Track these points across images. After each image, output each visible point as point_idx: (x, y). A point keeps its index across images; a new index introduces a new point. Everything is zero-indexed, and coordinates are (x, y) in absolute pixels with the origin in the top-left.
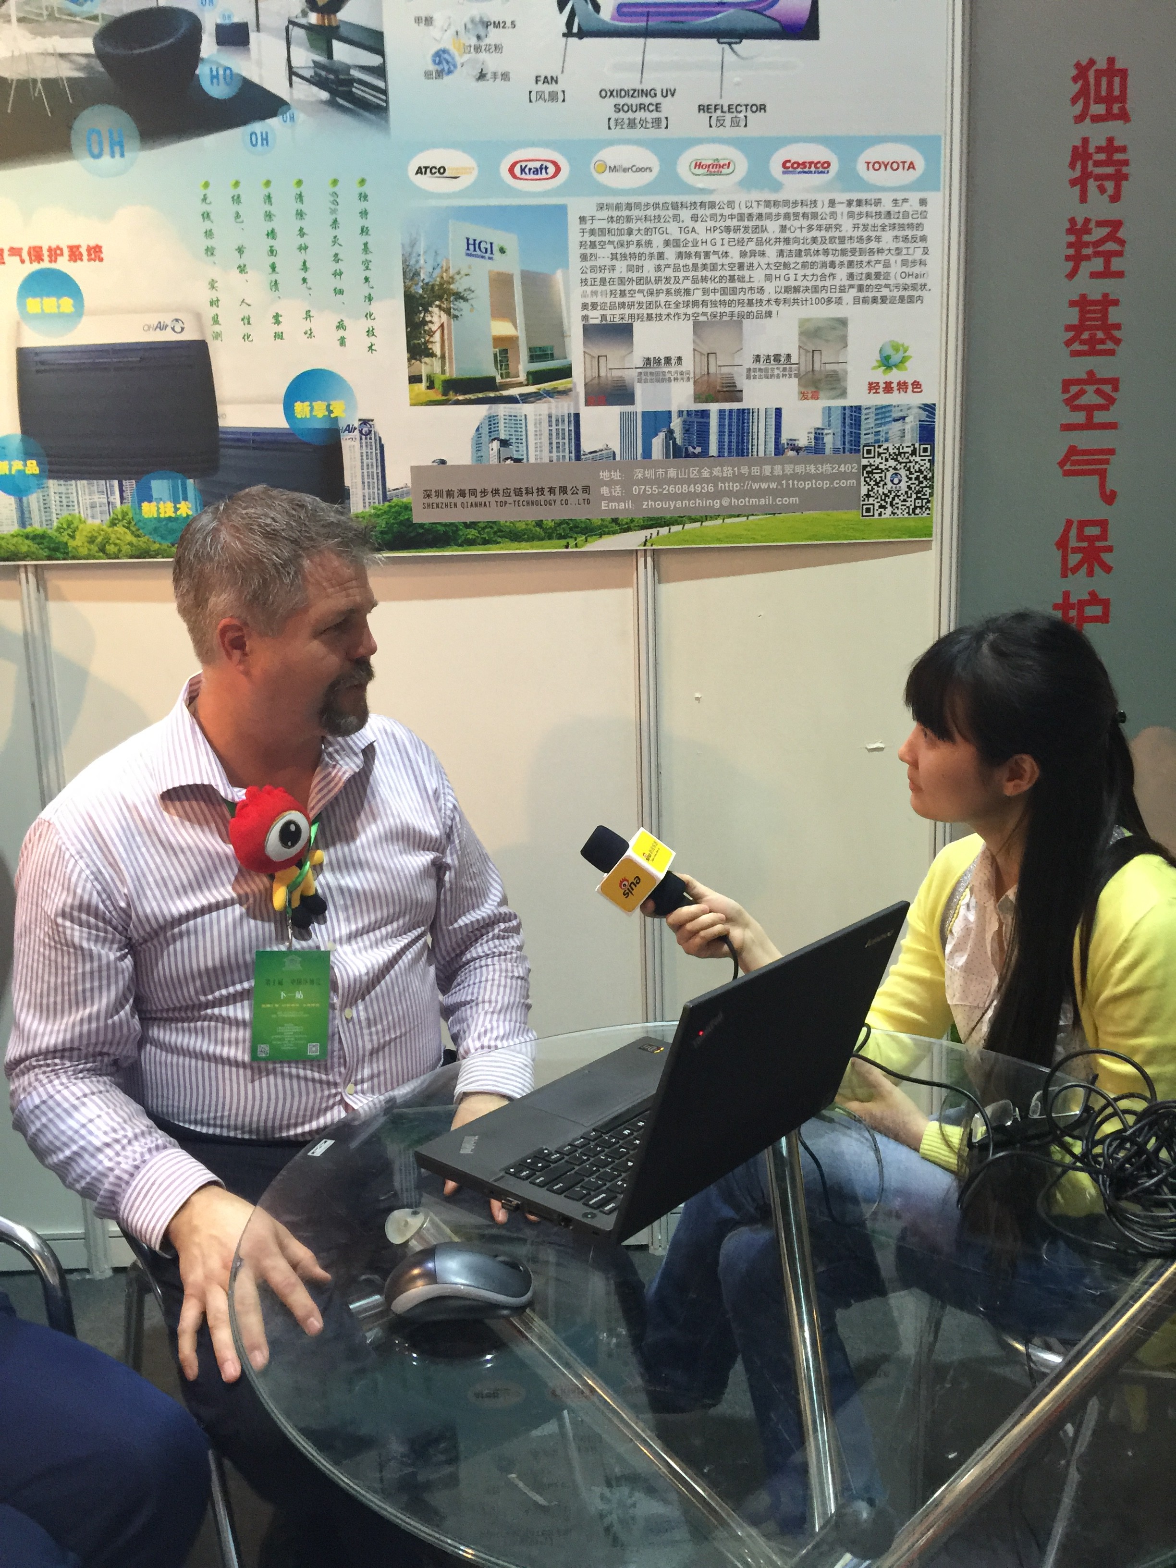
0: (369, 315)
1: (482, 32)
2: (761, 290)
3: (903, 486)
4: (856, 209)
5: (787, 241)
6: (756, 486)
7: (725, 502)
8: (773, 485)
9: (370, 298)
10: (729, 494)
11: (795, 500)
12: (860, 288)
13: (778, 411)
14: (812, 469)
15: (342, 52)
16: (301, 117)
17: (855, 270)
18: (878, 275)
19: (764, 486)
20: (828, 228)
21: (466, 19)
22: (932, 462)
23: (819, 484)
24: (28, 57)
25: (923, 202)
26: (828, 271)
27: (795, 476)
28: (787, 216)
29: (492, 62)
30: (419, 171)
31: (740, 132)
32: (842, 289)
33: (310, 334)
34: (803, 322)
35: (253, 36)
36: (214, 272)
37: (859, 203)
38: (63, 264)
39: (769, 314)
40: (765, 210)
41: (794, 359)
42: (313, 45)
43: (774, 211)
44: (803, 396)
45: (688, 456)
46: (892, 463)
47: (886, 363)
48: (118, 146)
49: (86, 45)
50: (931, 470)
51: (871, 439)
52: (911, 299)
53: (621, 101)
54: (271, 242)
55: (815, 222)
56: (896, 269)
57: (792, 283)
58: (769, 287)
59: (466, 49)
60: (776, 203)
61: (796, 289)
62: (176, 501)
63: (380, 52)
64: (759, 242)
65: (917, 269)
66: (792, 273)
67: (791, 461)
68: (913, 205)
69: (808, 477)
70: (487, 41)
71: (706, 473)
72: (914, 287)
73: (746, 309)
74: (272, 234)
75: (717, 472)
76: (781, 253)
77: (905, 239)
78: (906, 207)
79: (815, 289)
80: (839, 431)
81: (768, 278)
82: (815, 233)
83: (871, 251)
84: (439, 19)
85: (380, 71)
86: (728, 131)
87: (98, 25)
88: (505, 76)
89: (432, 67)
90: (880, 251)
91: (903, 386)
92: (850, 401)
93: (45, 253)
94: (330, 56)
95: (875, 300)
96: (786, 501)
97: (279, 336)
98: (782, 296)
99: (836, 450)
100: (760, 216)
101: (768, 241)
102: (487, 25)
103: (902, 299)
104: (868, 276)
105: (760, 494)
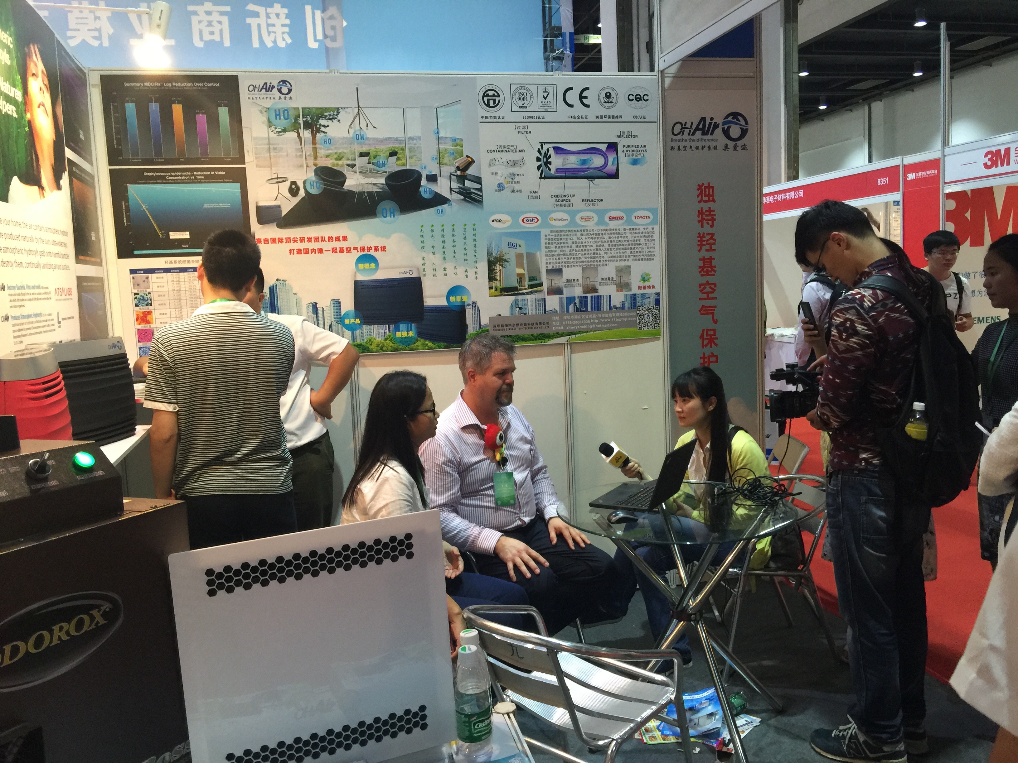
0: (476, 267)
1: (513, 177)
2: (603, 257)
3: (651, 319)
4: (633, 231)
5: (611, 241)
6: (603, 320)
7: (594, 326)
8: (609, 320)
9: (476, 262)
10: (595, 323)
11: (616, 325)
12: (634, 256)
13: (610, 296)
14: (621, 314)
15: (468, 184)
16: (454, 204)
17: (633, 251)
18: (640, 252)
19: (606, 320)
20: (624, 237)
21: (508, 173)
22: (659, 311)
23: (624, 319)
24: (362, 185)
25: (653, 229)
26: (625, 251)
27: (616, 317)
28: (611, 234)
29: (517, 187)
30: (493, 221)
31: (595, 208)
32: (629, 256)
33: (456, 274)
34: (616, 267)
35: (439, 179)
36: (424, 255)
37: (633, 229)
38: (372, 252)
39: (606, 265)
40: (604, 232)
41: (614, 279)
42: (459, 182)
43: (607, 232)
44: (618, 291)
45: (581, 311)
46: (646, 312)
47: (644, 279)
48: (392, 214)
49: (383, 181)
50: (659, 314)
51: (640, 304)
52: (650, 259)
53: (558, 199)
54: (443, 244)
55: (620, 236)
56: (645, 250)
57: (613, 255)
58: (606, 256)
59: (508, 183)
60: (607, 230)
61: (614, 257)
62: (408, 331)
63: (481, 184)
64: (602, 242)
65: (652, 250)
66: (613, 251)
67: (616, 312)
68: (650, 230)
69: (620, 317)
70: (515, 180)
71: (587, 317)
72: (651, 255)
73: (599, 263)
74: (444, 242)
75: (590, 316)
76: (609, 245)
77: (648, 240)
78: (648, 230)
79: (620, 257)
80: (629, 302)
81: (605, 253)
82: (620, 239)
83: (637, 244)
84: (500, 173)
85: (480, 190)
86: (592, 207)
87: (387, 174)
88: (521, 191)
89: (497, 188)
90: (640, 244)
91: (649, 287)
92: (633, 292)
93: (366, 249)
94: (464, 185)
95: (639, 260)
96: (613, 325)
97: (445, 275)
98: (610, 259)
99: (629, 308)
100: (602, 234)
101: (605, 242)
102: (515, 175)
103: (647, 259)
104: (637, 252)
105: (606, 323)
